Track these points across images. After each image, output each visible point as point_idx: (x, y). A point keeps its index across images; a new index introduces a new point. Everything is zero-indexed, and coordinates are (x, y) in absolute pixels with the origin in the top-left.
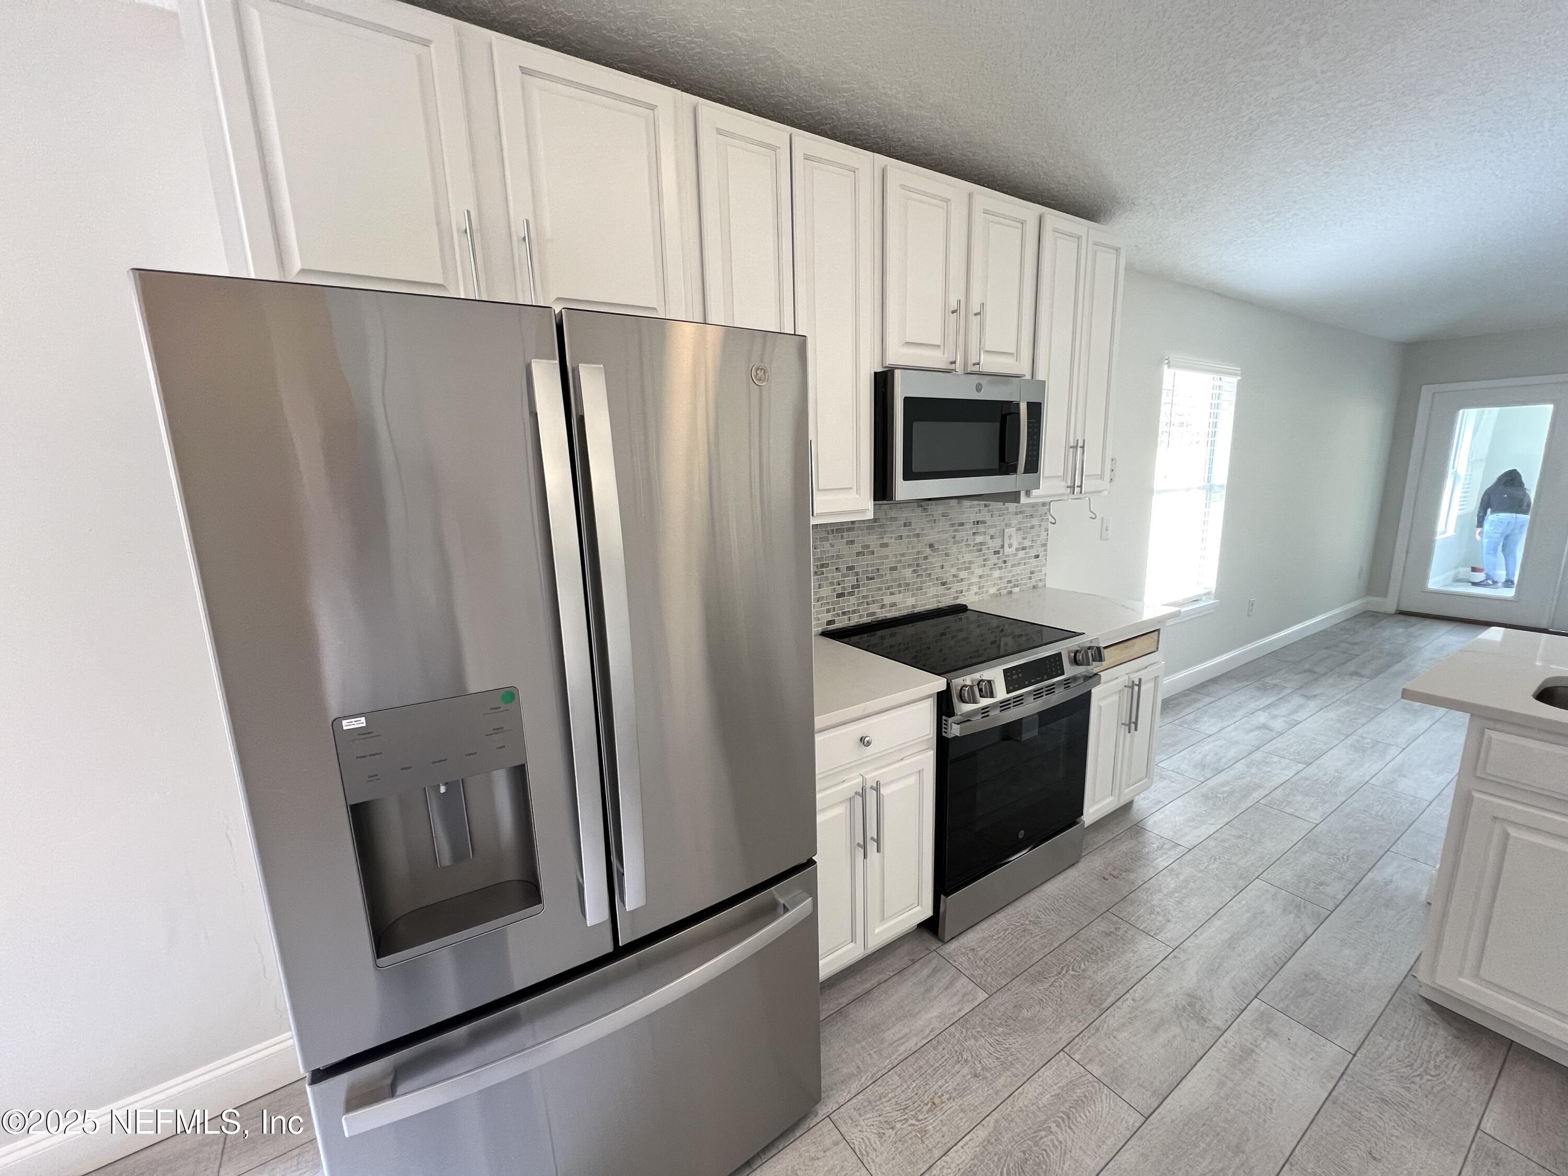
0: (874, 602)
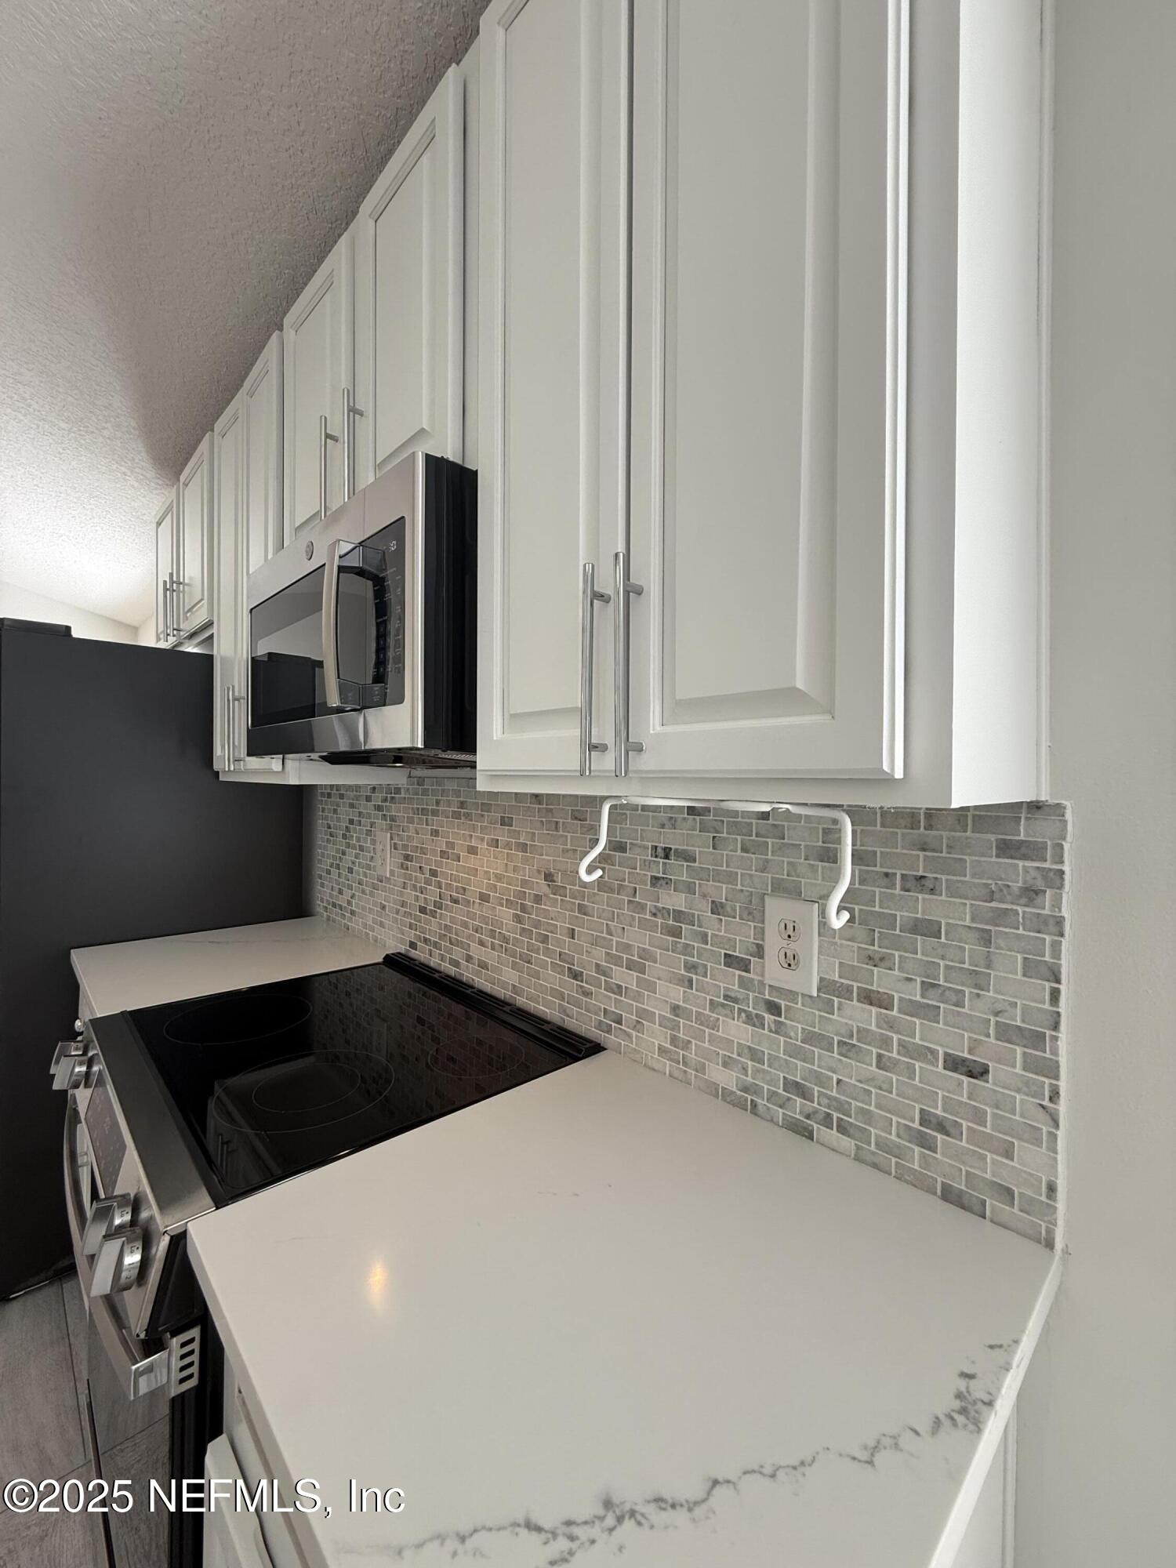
0: (458, 943)
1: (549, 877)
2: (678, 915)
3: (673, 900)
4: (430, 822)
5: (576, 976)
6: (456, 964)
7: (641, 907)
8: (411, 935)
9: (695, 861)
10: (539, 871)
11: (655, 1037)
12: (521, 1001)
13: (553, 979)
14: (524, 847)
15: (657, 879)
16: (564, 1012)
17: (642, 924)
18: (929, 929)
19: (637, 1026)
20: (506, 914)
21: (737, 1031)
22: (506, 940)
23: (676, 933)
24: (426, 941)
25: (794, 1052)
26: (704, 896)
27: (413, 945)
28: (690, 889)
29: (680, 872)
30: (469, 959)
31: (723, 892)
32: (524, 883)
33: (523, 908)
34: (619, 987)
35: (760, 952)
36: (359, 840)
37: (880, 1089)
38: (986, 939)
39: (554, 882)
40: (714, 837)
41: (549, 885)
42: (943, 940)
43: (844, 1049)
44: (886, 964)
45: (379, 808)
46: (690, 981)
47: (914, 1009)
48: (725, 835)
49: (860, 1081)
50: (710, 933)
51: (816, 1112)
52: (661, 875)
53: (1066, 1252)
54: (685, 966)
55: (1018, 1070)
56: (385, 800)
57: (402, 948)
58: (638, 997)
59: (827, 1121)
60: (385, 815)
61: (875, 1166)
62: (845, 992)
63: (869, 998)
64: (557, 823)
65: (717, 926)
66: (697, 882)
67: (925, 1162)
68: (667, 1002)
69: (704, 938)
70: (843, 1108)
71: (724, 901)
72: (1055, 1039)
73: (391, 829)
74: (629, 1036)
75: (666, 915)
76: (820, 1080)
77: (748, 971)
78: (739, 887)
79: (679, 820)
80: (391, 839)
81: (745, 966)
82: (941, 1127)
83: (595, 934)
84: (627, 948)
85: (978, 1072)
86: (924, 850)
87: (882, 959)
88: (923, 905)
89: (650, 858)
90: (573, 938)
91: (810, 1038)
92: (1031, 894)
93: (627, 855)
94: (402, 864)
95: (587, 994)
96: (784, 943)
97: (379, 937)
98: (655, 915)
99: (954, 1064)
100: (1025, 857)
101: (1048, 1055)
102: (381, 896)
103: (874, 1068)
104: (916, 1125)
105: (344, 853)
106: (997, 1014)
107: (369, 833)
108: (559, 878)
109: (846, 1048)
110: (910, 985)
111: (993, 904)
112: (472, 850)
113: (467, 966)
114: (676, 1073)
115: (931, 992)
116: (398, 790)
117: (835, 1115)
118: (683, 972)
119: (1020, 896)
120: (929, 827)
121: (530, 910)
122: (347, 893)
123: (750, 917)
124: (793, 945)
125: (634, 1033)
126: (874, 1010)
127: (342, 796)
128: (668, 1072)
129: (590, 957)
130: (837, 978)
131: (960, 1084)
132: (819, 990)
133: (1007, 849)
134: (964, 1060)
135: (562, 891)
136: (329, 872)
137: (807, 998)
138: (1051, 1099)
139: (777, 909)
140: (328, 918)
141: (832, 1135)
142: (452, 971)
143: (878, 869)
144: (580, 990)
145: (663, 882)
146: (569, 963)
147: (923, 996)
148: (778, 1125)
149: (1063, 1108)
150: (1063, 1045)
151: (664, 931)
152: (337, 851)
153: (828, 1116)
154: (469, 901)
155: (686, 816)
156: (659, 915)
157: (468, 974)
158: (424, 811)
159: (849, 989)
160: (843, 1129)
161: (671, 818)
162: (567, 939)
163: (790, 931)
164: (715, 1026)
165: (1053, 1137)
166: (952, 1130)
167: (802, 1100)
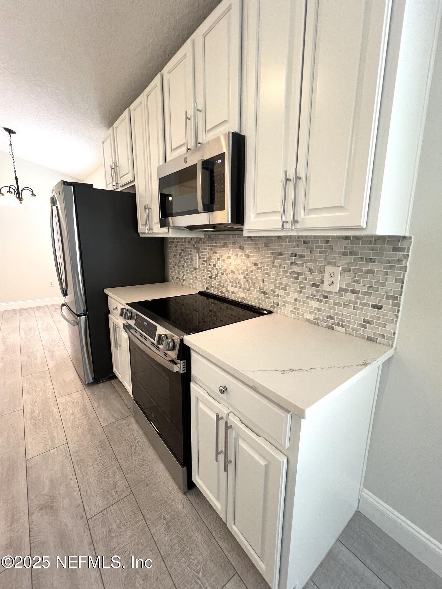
1: (256, 265)
2: (298, 273)
3: (296, 269)
4: (213, 249)
5: (264, 293)
6: (223, 293)
7: (286, 272)
8: (207, 285)
9: (304, 257)
10: (253, 263)
11: (289, 307)
12: (245, 302)
13: (256, 294)
14: (247, 256)
15: (292, 263)
16: (260, 304)
17: (287, 277)
18: (372, 272)
19: (284, 305)
20: (241, 277)
21: (314, 304)
22: (241, 284)
23: (297, 278)
24: (212, 287)
25: (330, 308)
26: (307, 267)
27: (207, 288)
28: (302, 265)
29: (300, 261)
30: (228, 291)
31: (312, 265)
32: (247, 267)
33: (247, 274)
34: (278, 295)
35: (322, 282)
36: (185, 256)
37: (353, 315)
38: (386, 273)
39: (258, 266)
40: (311, 250)
41: (256, 267)
42: (375, 275)
43: (344, 306)
44: (359, 282)
45: (193, 245)
46: (301, 292)
47: (365, 293)
48: (314, 249)
49: (348, 314)
50: (308, 278)
51: (335, 323)
52: (293, 262)
53: (396, 348)
54: (299, 288)
55: (390, 306)
56: (196, 243)
57: (203, 290)
58: (284, 297)
59: (338, 325)
60: (195, 248)
61: (350, 334)
62: (346, 291)
63: (353, 292)
64: (259, 248)
65: (310, 276)
66: (305, 263)
67: (363, 331)
68: (293, 298)
69: (306, 279)
70: (343, 321)
71: (313, 268)
72: (400, 297)
73: (198, 252)
74: (281, 308)
75: (294, 274)
76: (337, 314)
77: (318, 287)
78: (318, 264)
79: (300, 246)
80: (199, 255)
81: (318, 286)
82: (369, 322)
83: (271, 280)
84: (282, 284)
85: (379, 308)
86: (372, 251)
87: (357, 281)
88: (370, 266)
89: (290, 257)
90: (264, 282)
91: (335, 304)
92: (400, 261)
93: (283, 256)
94: (203, 263)
95: (268, 298)
96: (330, 279)
97: (195, 287)
98: (291, 274)
99: (374, 306)
100: (399, 251)
101: (398, 302)
102: (195, 274)
103: (352, 310)
104: (362, 323)
105: (180, 261)
106: (387, 293)
107: (190, 254)
108: (259, 265)
109: (345, 305)
110: (365, 287)
111: (389, 264)
112: (229, 258)
113: (227, 293)
114: (295, 317)
115: (370, 289)
116: (201, 239)
117: (341, 323)
118: (299, 289)
119: (397, 262)
120: (375, 244)
121: (249, 275)
122: (182, 274)
123: (320, 272)
124: (332, 279)
125: (282, 308)
126: (354, 295)
127: (178, 242)
128: (292, 317)
129: (268, 287)
130: (344, 287)
131: (375, 311)
132: (339, 291)
133: (395, 249)
134: (376, 305)
135: (260, 269)
136: (174, 267)
137: (335, 293)
138: (397, 312)
139: (329, 269)
140: (175, 282)
141: (339, 328)
142: (222, 295)
143: (359, 257)
144: (265, 297)
145: (294, 264)
146: (262, 290)
147: (368, 290)
148: (324, 327)
149: (400, 314)
150: (402, 299)
151: (293, 278)
152: (177, 260)
153: (339, 323)
154: (228, 274)
155: (302, 244)
156: (292, 274)
157: (227, 295)
158: (211, 246)
159: (348, 290)
160: (342, 326)
161: (297, 245)
162: (262, 283)
163: (332, 275)
164: (307, 303)
165: (396, 321)
166: (371, 323)
167: (331, 320)
